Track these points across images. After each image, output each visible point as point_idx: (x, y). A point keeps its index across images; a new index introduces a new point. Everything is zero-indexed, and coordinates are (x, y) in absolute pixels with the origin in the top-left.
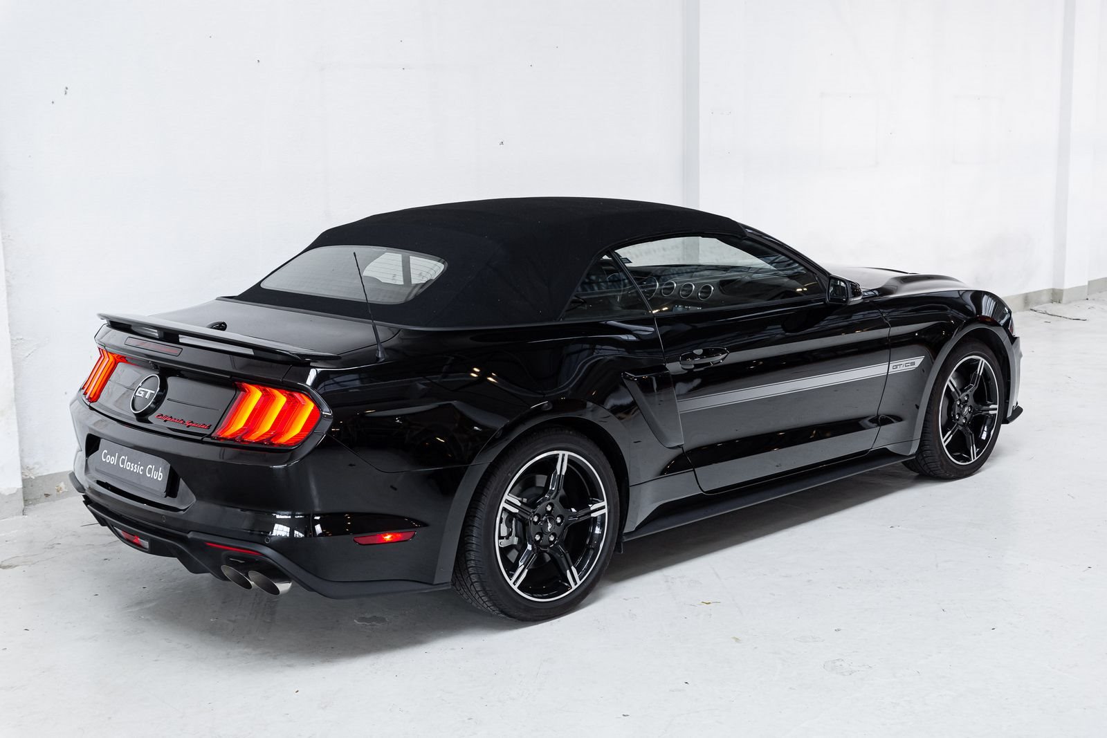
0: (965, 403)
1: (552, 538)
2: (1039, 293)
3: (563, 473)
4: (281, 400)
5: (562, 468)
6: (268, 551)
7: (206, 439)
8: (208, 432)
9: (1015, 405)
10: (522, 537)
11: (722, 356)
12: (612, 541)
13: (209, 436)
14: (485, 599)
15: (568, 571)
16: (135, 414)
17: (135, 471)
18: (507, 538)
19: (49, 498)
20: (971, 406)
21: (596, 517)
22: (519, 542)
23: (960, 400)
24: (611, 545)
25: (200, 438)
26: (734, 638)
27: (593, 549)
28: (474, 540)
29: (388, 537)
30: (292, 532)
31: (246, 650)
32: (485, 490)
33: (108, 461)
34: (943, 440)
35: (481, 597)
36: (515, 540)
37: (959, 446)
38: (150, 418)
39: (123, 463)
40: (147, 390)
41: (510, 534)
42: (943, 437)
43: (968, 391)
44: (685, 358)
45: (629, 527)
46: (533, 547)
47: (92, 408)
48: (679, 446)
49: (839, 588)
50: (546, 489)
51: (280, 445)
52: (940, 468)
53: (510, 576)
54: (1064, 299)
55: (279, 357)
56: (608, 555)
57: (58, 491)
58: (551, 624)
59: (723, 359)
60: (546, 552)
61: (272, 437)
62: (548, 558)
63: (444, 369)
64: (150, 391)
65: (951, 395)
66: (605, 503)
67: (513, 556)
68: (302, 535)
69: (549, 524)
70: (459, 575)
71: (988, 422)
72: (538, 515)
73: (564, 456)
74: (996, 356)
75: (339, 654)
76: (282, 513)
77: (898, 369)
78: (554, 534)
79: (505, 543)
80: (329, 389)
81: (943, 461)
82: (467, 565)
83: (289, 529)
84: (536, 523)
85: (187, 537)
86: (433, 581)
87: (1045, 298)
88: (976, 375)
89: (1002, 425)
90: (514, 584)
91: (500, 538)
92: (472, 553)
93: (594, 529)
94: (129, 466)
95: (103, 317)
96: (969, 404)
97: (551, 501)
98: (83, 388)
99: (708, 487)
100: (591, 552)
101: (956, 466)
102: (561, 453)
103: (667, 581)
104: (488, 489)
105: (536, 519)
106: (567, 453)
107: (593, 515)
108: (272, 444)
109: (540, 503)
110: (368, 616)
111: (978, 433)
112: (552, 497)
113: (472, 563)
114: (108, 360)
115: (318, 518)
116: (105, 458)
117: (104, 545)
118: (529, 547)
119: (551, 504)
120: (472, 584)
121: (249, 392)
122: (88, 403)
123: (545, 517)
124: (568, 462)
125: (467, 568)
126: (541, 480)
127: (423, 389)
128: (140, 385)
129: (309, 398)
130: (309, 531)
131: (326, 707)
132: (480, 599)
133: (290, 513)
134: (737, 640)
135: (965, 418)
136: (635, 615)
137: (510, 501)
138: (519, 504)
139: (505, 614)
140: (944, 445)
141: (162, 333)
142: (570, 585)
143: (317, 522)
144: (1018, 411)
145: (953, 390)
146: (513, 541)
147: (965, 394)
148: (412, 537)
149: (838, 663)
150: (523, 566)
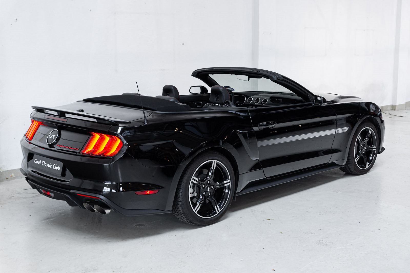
0: (364, 146)
1: (209, 194)
2: (387, 106)
3: (214, 169)
4: (107, 139)
5: (214, 167)
6: (102, 197)
7: (78, 154)
8: (78, 151)
9: (382, 147)
10: (198, 193)
11: (274, 125)
12: (232, 195)
13: (79, 153)
14: (184, 217)
15: (216, 207)
16: (48, 145)
17: (48, 167)
18: (193, 193)
19: (8, 179)
20: (366, 147)
21: (226, 186)
22: (197, 195)
23: (362, 144)
24: (231, 197)
25: (75, 153)
26: (280, 232)
27: (225, 198)
28: (181, 194)
29: (148, 192)
30: (111, 190)
31: (91, 236)
32: (185, 174)
33: (37, 163)
34: (355, 160)
35: (182, 216)
36: (196, 194)
37: (362, 162)
38: (54, 146)
39: (43, 164)
40: (53, 135)
41: (194, 192)
42: (356, 158)
43: (365, 141)
44: (260, 126)
45: (238, 191)
46: (202, 197)
47: (30, 143)
48: (257, 160)
49: (319, 214)
50: (208, 174)
51: (107, 156)
52: (354, 170)
53: (194, 208)
54: (397, 109)
55: (107, 122)
56: (230, 201)
57: (11, 177)
58: (209, 227)
59: (274, 126)
60: (207, 199)
61: (104, 153)
62: (207, 201)
63: (164, 129)
64: (54, 136)
65: (359, 142)
66: (230, 181)
67: (195, 200)
68: (115, 191)
69: (209, 188)
70: (174, 207)
71: (372, 153)
72: (204, 185)
73: (215, 162)
74: (376, 128)
75: (128, 238)
76: (107, 182)
77: (339, 131)
78: (210, 192)
79: (192, 195)
80: (125, 135)
81: (356, 168)
82: (177, 203)
83: (110, 189)
84: (204, 188)
85: (70, 192)
86: (165, 210)
87: (389, 108)
88: (368, 135)
89: (378, 154)
90: (195, 211)
91: (191, 193)
92: (180, 199)
93: (225, 191)
94: (46, 165)
95: (34, 107)
96: (365, 146)
97: (209, 179)
98: (26, 135)
99: (268, 176)
100: (224, 199)
101: (360, 170)
102: (213, 161)
103: (252, 212)
104: (186, 174)
105: (204, 186)
106: (216, 161)
107: (225, 185)
108: (104, 156)
109: (206, 180)
110: (138, 224)
111: (369, 157)
112: (210, 178)
113: (180, 203)
114: (36, 124)
115: (121, 184)
116: (36, 162)
117: (31, 197)
118: (201, 197)
119: (209, 181)
120: (180, 211)
121: (95, 136)
122: (28, 141)
123: (207, 186)
124: (216, 165)
125: (178, 205)
126: (205, 171)
127: (156, 136)
128: (50, 133)
129: (118, 138)
130: (118, 190)
131: (125, 257)
132: (182, 217)
133: (111, 182)
134: (281, 233)
135: (364, 151)
136: (241, 224)
137: (194, 179)
138: (198, 180)
139: (192, 223)
140: (356, 161)
141: (59, 113)
142: (216, 211)
143: (121, 186)
144: (383, 149)
145: (360, 140)
146: (195, 195)
147: (364, 142)
148: (158, 192)
149: (321, 242)
150: (199, 204)
